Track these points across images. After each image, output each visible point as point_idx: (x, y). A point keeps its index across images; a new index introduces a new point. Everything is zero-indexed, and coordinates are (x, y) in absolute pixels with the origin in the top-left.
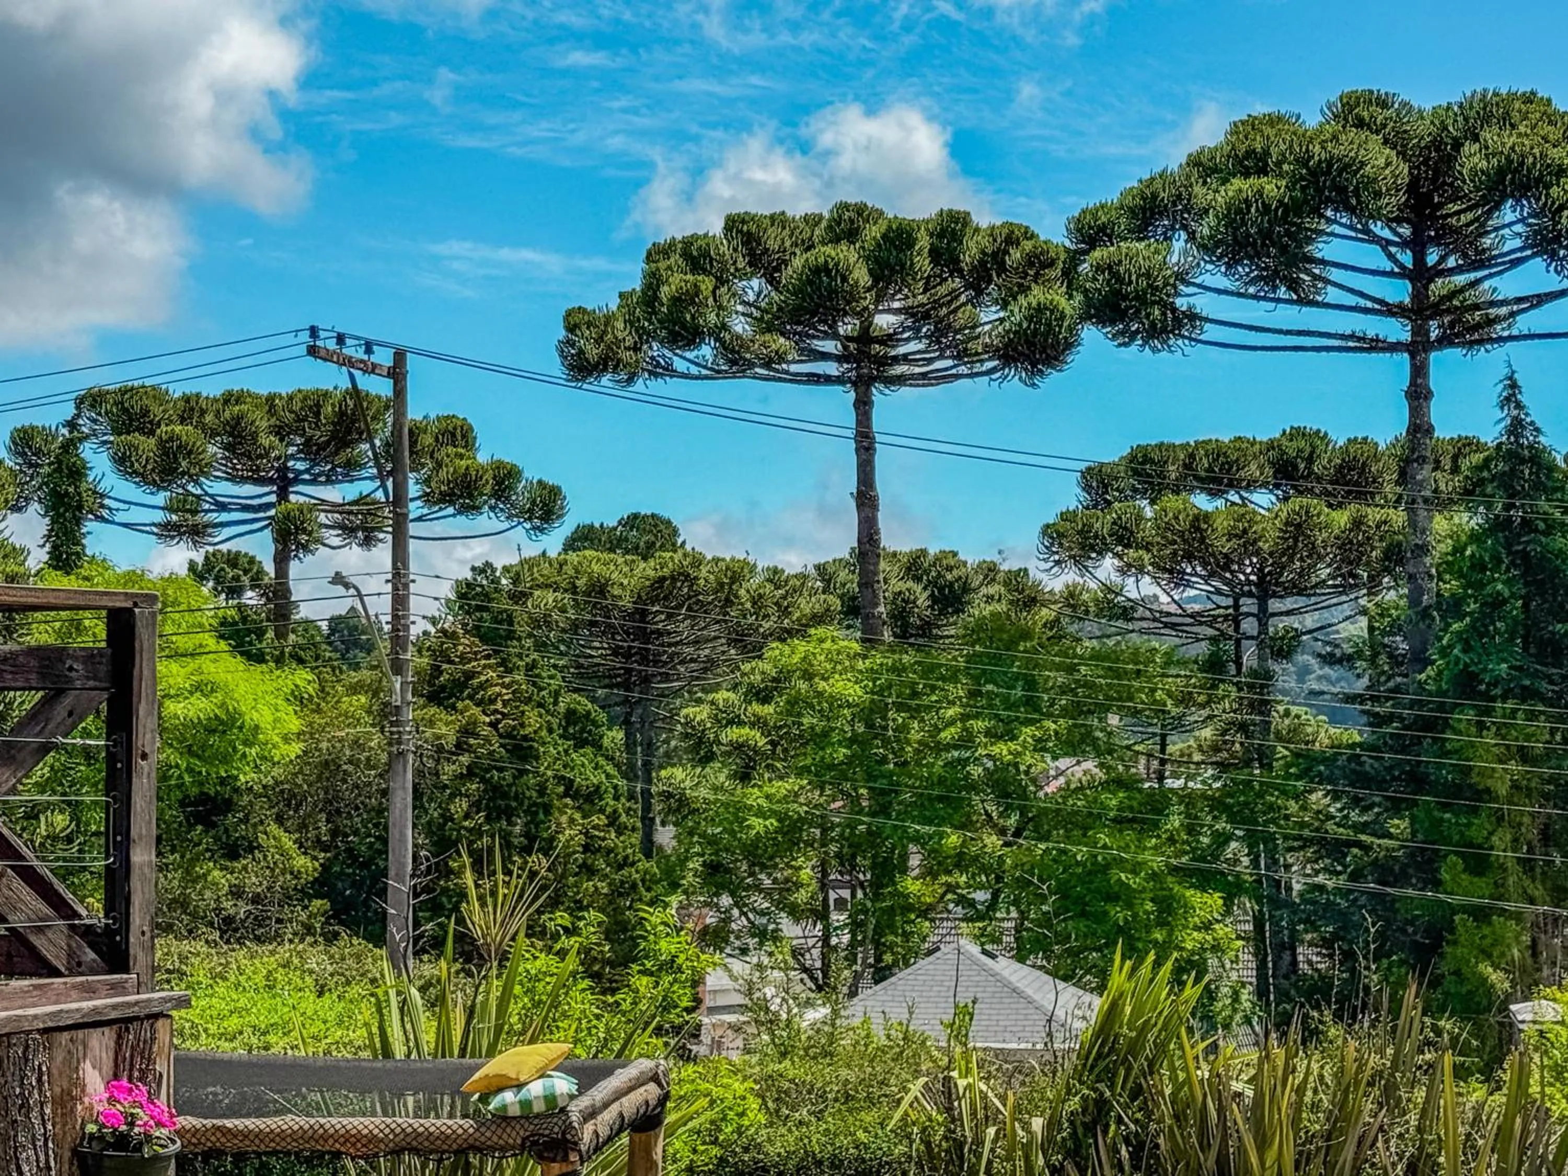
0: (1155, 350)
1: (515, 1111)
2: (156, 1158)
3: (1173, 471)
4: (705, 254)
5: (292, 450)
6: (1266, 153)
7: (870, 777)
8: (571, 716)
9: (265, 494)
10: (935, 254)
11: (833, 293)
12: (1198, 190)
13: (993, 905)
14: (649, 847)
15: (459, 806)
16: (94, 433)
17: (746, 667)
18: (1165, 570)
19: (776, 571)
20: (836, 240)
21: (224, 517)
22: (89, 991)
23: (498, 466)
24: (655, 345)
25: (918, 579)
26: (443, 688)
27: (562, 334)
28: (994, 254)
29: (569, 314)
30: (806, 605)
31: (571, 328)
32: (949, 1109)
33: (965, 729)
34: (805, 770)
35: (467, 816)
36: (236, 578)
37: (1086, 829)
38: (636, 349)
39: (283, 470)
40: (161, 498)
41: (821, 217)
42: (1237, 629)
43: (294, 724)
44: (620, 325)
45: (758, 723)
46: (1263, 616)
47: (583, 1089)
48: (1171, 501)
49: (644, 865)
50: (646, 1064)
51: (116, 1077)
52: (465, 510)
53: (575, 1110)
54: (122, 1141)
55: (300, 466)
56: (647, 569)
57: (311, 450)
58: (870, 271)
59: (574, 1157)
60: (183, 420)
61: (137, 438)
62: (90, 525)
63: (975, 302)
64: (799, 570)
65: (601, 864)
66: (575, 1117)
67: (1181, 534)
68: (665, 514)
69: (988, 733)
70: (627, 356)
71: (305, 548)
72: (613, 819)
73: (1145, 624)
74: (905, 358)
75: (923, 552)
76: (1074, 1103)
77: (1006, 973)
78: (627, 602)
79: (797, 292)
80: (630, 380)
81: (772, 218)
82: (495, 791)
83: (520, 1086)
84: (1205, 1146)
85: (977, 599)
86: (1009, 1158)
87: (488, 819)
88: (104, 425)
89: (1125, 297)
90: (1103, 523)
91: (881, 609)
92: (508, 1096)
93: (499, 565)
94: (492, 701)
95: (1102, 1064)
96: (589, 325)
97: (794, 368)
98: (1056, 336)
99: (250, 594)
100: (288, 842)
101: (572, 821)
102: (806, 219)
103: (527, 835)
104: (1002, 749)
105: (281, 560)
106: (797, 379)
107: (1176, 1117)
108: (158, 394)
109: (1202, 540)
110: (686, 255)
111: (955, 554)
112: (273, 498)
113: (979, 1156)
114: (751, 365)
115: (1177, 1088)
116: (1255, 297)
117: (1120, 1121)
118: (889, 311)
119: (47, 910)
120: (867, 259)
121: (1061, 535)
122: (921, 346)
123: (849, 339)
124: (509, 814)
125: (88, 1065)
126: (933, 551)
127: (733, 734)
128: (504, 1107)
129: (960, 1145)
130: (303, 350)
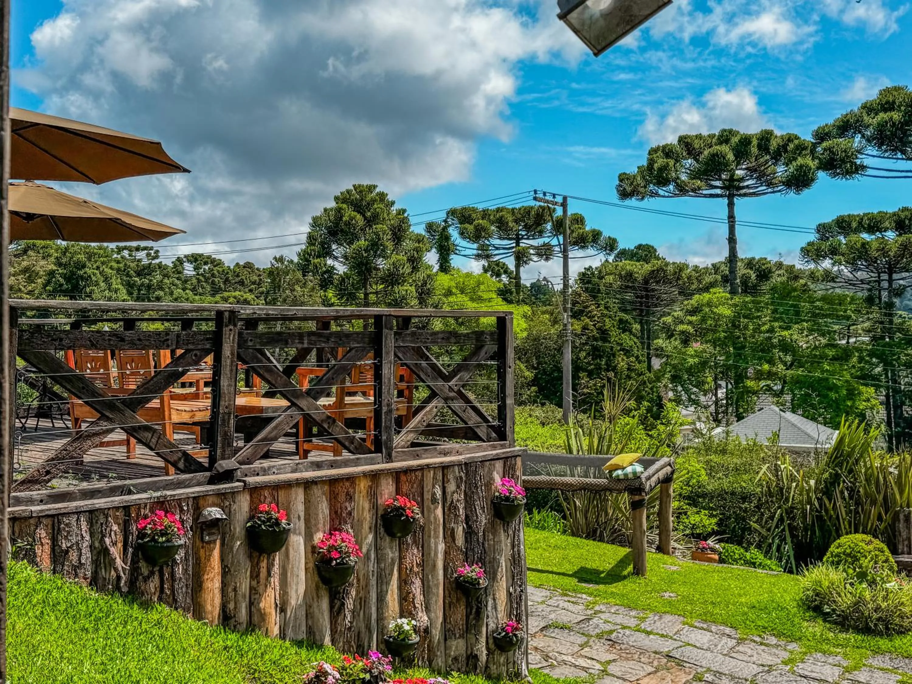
0: (847, 179)
1: (622, 477)
2: (519, 505)
3: (854, 225)
4: (671, 151)
5: (521, 228)
6: (894, 102)
7: (734, 344)
8: (621, 321)
9: (512, 243)
10: (759, 147)
11: (720, 164)
12: (866, 118)
13: (782, 392)
14: (649, 368)
15: (583, 354)
16: (453, 224)
17: (686, 302)
18: (850, 263)
19: (696, 267)
20: (721, 143)
21: (497, 252)
22: (494, 447)
23: (594, 231)
24: (651, 185)
25: (751, 268)
26: (576, 312)
27: (617, 182)
28: (783, 146)
29: (620, 175)
30: (708, 279)
31: (621, 180)
32: (777, 476)
33: (771, 326)
34: (710, 341)
35: (585, 358)
36: (499, 270)
37: (819, 363)
38: (645, 187)
39: (517, 235)
40: (475, 246)
41: (715, 135)
42: (879, 286)
43: (524, 325)
44: (639, 179)
45: (690, 323)
46: (890, 281)
47: (645, 469)
48: (853, 237)
49: (648, 375)
50: (665, 460)
51: (504, 477)
52: (582, 247)
53: (643, 477)
54: (507, 499)
55: (524, 233)
56: (648, 267)
57: (527, 228)
58: (734, 155)
59: (644, 494)
60: (483, 218)
61: (467, 225)
62: (452, 256)
63: (775, 164)
64: (705, 266)
65: (633, 375)
66: (644, 480)
67: (858, 250)
68: (651, 243)
69: (780, 327)
70: (642, 190)
71: (526, 263)
72: (637, 357)
73: (841, 284)
74: (748, 187)
75: (754, 259)
76: (826, 475)
77: (789, 418)
78: (640, 279)
79: (706, 164)
80: (643, 198)
81: (696, 136)
82: (595, 349)
83: (623, 468)
84: (879, 492)
85: (775, 275)
86: (801, 494)
87: (593, 359)
88: (456, 221)
89: (836, 160)
90: (826, 246)
91: (738, 281)
92: (620, 472)
93: (594, 267)
94: (594, 317)
95: (837, 461)
96: (627, 179)
97: (705, 192)
98: (807, 176)
99: (503, 276)
100: (523, 366)
101: (623, 360)
102: (709, 136)
103: (606, 364)
104: (785, 333)
105: (518, 266)
106: (705, 196)
107: (866, 480)
108: (474, 210)
109: (866, 252)
110: (663, 151)
111: (766, 259)
112: (514, 245)
113: (789, 493)
114: (688, 191)
115: (867, 470)
116: (888, 158)
117: (844, 482)
118: (741, 169)
119: (480, 420)
120: (733, 150)
121: (808, 251)
122: (754, 182)
123: (726, 180)
124: (601, 357)
125: (495, 473)
126: (757, 257)
127: (681, 327)
128: (618, 476)
129: (781, 489)
130: (532, 198)
